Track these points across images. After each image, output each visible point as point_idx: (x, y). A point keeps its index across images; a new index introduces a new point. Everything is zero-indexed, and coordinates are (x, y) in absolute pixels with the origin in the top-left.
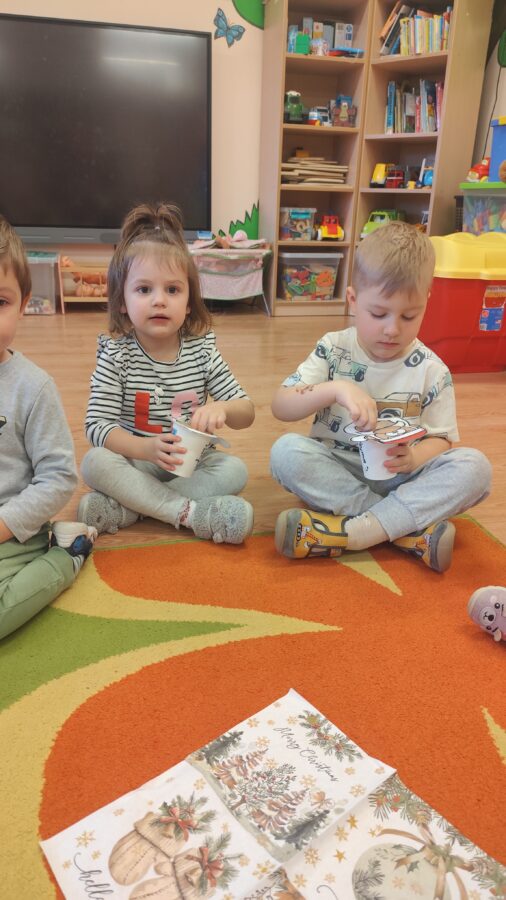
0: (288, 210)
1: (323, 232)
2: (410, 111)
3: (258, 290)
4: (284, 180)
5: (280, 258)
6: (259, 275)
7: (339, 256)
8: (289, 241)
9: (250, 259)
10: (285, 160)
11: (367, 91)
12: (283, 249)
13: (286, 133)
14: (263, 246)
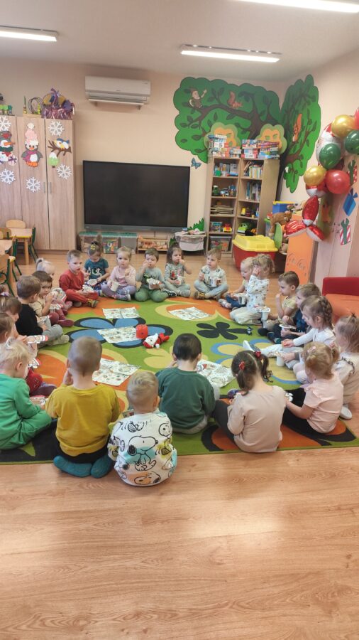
0: (213, 223)
1: (225, 229)
2: (253, 192)
3: (202, 248)
4: (212, 213)
5: (209, 238)
6: (202, 243)
7: (230, 237)
8: (213, 232)
9: (199, 238)
10: (212, 206)
11: (240, 187)
12: (211, 235)
13: (212, 199)
14: (204, 234)
